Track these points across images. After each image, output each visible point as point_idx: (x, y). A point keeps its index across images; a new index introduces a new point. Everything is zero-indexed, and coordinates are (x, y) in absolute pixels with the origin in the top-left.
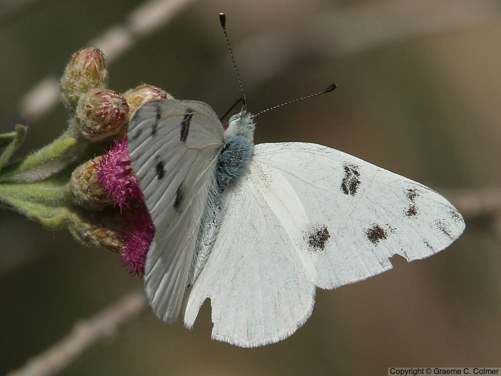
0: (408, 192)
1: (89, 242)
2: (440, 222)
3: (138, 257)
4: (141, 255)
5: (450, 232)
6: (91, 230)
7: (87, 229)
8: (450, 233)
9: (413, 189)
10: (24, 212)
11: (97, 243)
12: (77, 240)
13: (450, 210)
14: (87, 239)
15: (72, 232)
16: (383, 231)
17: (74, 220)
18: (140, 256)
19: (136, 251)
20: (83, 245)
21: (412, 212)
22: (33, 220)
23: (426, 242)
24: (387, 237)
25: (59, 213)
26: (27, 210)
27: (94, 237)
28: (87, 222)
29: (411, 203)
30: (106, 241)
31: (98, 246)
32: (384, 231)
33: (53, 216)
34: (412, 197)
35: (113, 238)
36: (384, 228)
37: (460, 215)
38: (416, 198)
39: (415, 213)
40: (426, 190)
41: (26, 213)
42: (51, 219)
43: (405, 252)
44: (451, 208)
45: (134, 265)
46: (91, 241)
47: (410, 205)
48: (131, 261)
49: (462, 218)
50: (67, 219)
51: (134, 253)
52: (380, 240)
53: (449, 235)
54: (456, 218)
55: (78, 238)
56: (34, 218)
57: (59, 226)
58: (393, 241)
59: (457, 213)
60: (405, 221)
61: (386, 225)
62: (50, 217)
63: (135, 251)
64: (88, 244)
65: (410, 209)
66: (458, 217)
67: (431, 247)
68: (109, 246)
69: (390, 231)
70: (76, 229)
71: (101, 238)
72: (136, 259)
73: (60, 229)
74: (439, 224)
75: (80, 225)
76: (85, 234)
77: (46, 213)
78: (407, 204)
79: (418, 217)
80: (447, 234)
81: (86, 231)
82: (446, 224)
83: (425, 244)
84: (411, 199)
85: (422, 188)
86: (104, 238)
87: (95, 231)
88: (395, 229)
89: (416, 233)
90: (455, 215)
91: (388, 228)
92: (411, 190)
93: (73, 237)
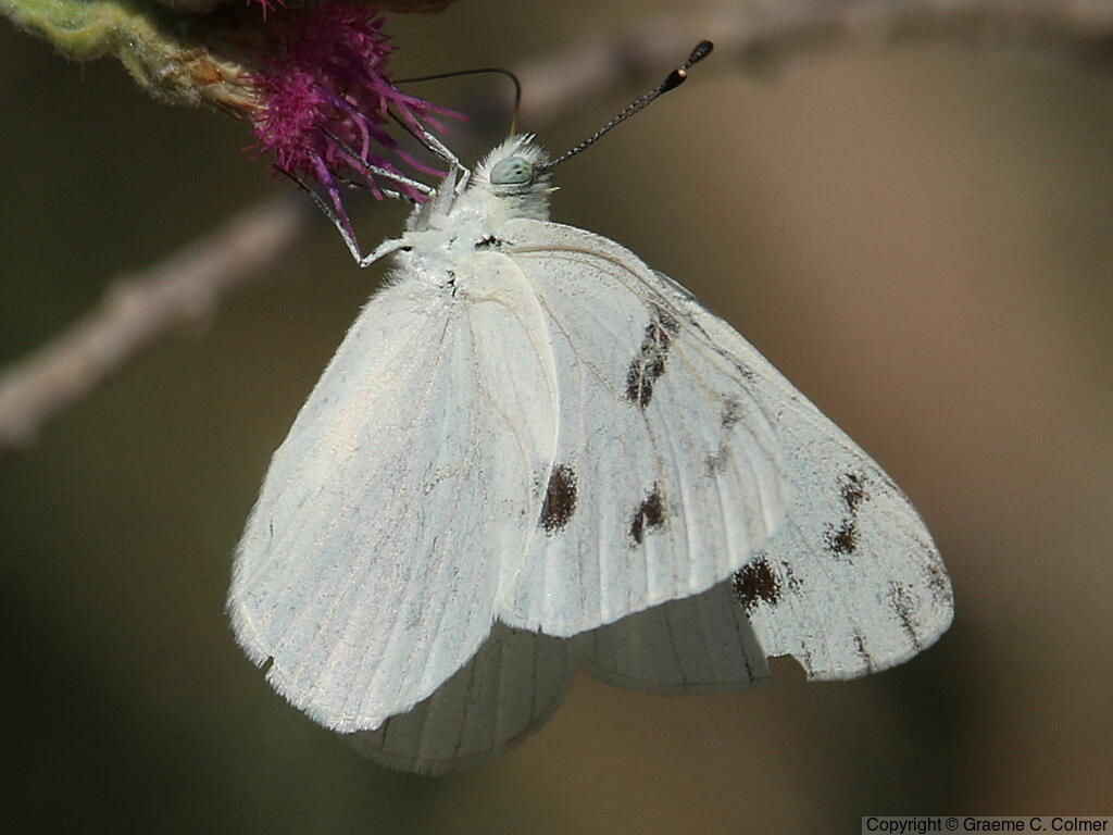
0: (847, 481)
1: (171, 93)
2: (900, 589)
3: (297, 132)
4: (306, 127)
5: (917, 625)
6: (178, 60)
7: (170, 60)
8: (916, 629)
9: (858, 476)
10: (8, 12)
11: (192, 95)
12: (140, 87)
13: (927, 558)
14: (169, 83)
15: (128, 67)
16: (773, 579)
17: (137, 34)
18: (302, 130)
19: (293, 117)
20: (157, 99)
21: (844, 542)
22: (31, 33)
23: (859, 639)
24: (778, 601)
25: (98, 17)
26: (16, 8)
27: (185, 80)
28: (168, 41)
29: (848, 516)
30: (216, 90)
31: (196, 102)
32: (776, 581)
33: (81, 23)
34: (852, 497)
35: (237, 85)
36: (777, 573)
37: (948, 585)
38: (863, 506)
39: (851, 549)
40: (887, 487)
41: (13, 13)
42: (76, 32)
43: (809, 655)
44: (931, 555)
45: (287, 153)
46: (177, 87)
47: (845, 521)
48: (279, 142)
49: (951, 593)
50: (118, 30)
51: (288, 124)
52: (760, 601)
53: (914, 634)
54: (939, 588)
55: (144, 81)
56: (31, 26)
57: (95, 50)
58: (790, 614)
59: (943, 577)
60: (824, 563)
61: (783, 563)
62: (72, 26)
63: (289, 119)
64: (169, 96)
65: (843, 533)
66: (943, 588)
67: (867, 656)
68: (222, 102)
69: (787, 583)
70: (140, 57)
71: (204, 81)
72: (292, 138)
73: (99, 56)
74: (897, 594)
75: (151, 50)
76: (164, 72)
77: (63, 16)
78: (837, 516)
79: (855, 560)
80: (910, 629)
81: (165, 64)
82: (915, 601)
83: (857, 643)
84: (850, 504)
85: (879, 479)
86: (211, 81)
87: (191, 65)
88: (801, 581)
89: (841, 606)
90: (938, 580)
91: (784, 575)
92: (853, 478)
93: (132, 78)
